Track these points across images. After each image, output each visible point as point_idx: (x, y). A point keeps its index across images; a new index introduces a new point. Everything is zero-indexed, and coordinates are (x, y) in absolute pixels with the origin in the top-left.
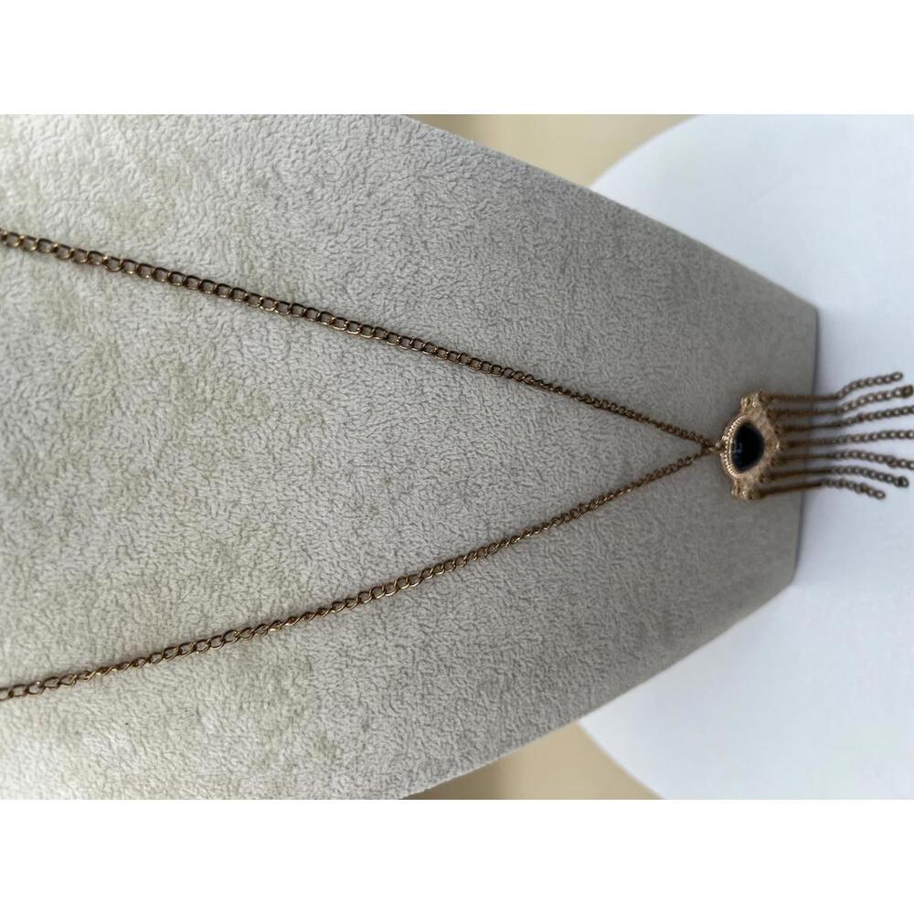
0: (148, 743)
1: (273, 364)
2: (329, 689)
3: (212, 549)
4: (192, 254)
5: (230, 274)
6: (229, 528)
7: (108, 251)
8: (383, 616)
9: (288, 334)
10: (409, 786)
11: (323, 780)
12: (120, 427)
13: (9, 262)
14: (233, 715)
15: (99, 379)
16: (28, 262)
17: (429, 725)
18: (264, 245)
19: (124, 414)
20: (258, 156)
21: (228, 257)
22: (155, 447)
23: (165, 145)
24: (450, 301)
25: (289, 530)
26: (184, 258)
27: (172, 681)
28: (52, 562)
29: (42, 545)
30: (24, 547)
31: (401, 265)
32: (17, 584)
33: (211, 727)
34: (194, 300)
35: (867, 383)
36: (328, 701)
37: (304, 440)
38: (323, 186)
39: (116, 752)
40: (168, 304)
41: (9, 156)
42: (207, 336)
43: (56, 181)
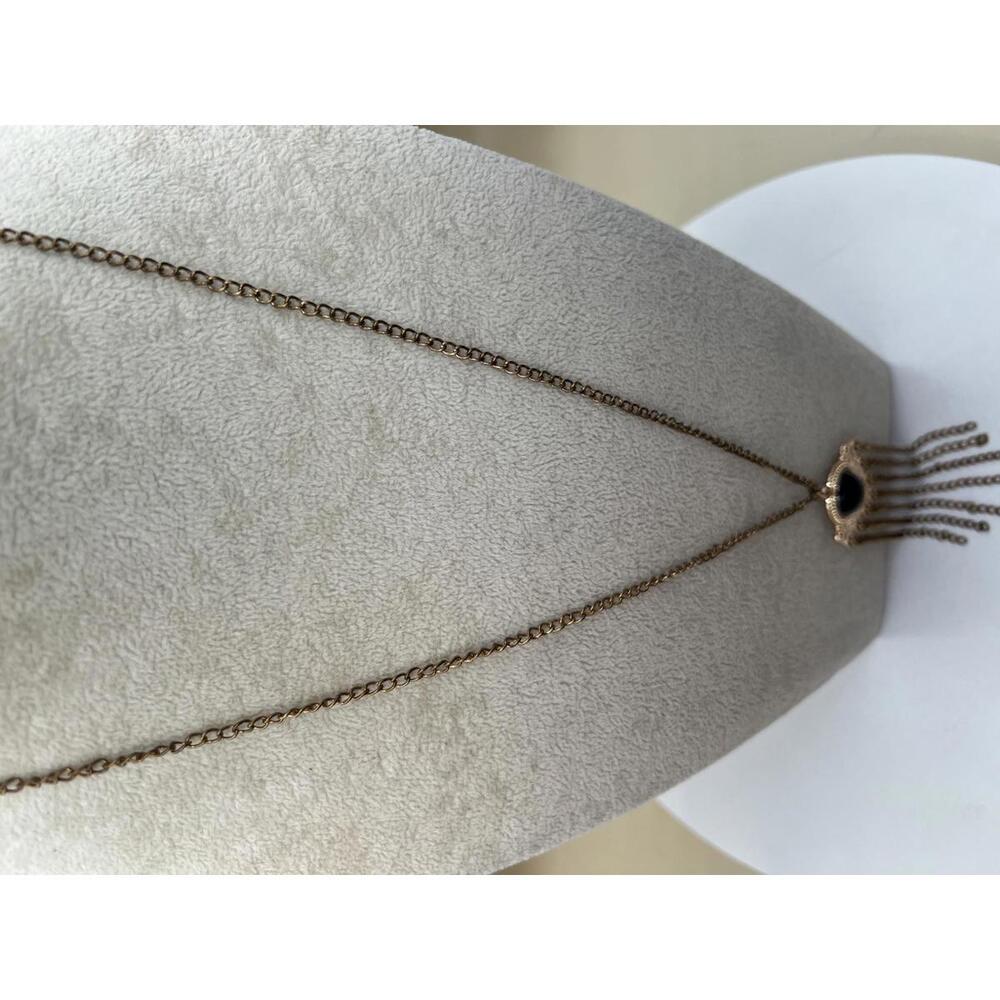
0: (330, 789)
1: (452, 406)
2: (502, 727)
3: (397, 586)
4: (380, 300)
5: (414, 320)
6: (413, 566)
7: (305, 297)
8: (549, 653)
9: (466, 378)
10: (570, 830)
11: (494, 824)
12: (316, 466)
13: (214, 306)
14: (412, 757)
15: (298, 419)
16: (231, 306)
17: (590, 765)
18: (445, 293)
19: (320, 453)
20: (437, 209)
21: (413, 303)
22: (349, 486)
23: (354, 198)
24: (604, 346)
25: (467, 567)
26: (372, 304)
27: (356, 723)
28: (252, 600)
29: (245, 583)
30: (228, 585)
31: (563, 312)
32: (219, 622)
33: (391, 770)
34: (381, 343)
35: (942, 434)
36: (501, 739)
37: (480, 479)
38: (495, 238)
39: (298, 799)
40: (358, 348)
41: (206, 204)
42: (394, 379)
43: (253, 230)
